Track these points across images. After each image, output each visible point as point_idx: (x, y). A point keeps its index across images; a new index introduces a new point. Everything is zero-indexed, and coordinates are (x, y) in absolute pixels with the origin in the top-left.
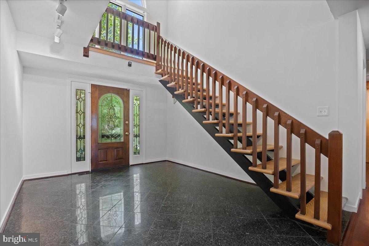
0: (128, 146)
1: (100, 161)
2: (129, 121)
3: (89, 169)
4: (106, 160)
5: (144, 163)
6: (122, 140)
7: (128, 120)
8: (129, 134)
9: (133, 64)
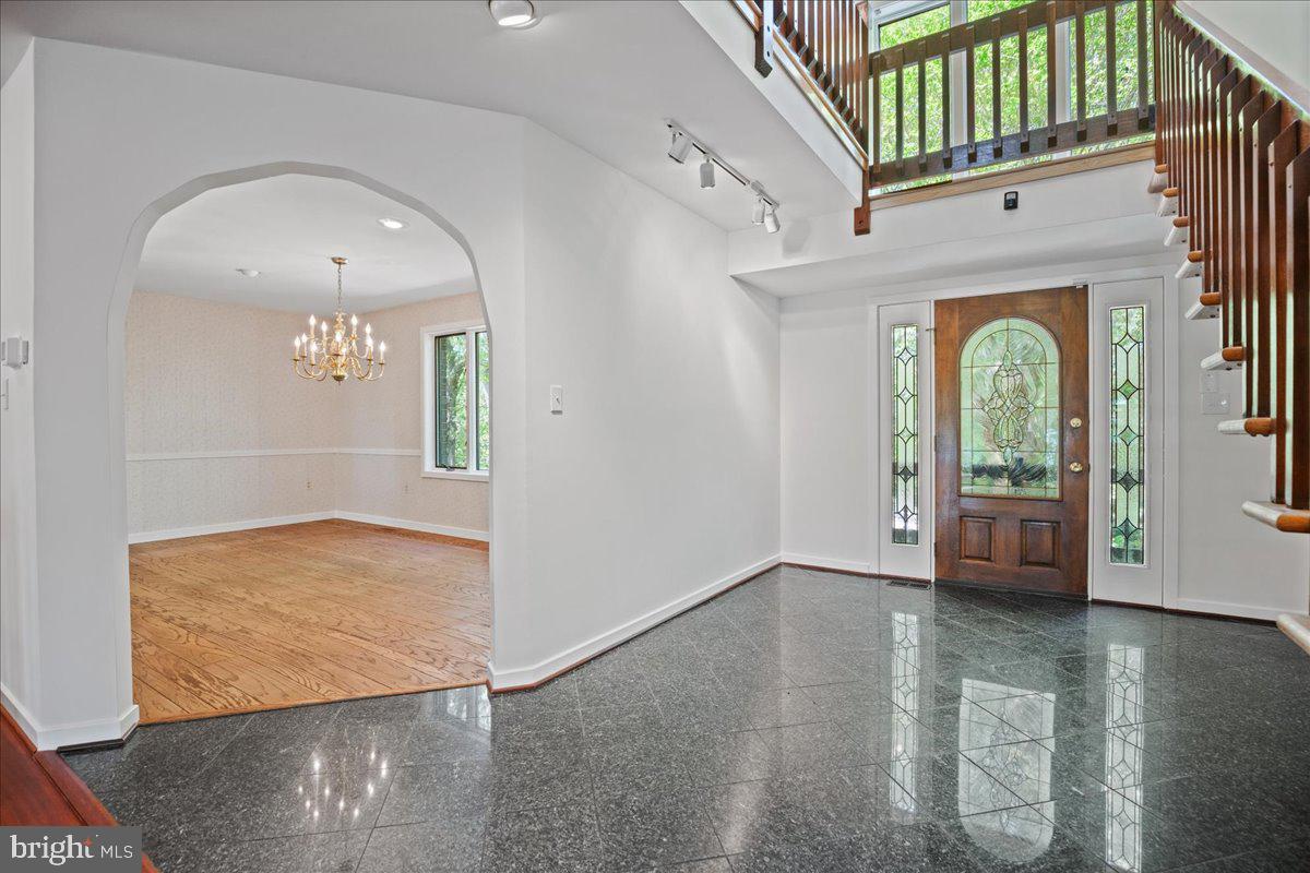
0: (1081, 518)
1: (967, 557)
2: (1085, 417)
3: (928, 572)
4: (986, 555)
5: (1166, 606)
6: (1052, 489)
7: (1082, 412)
8: (1086, 469)
9: (1025, 193)
